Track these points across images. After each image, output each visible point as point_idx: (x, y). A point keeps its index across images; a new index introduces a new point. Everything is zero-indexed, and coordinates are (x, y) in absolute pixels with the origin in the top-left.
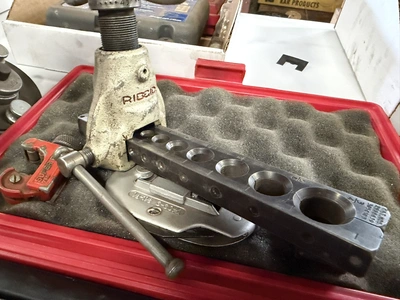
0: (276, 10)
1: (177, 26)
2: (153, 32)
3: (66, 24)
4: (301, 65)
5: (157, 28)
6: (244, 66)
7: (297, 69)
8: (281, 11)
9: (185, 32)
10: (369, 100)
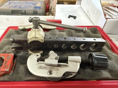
0: (60, 2)
1: (39, 11)
2: (32, 13)
3: (2, 14)
4: (75, 18)
5: (32, 12)
6: (61, 20)
7: (74, 19)
8: (62, 2)
9: (41, 12)
10: (95, 25)
